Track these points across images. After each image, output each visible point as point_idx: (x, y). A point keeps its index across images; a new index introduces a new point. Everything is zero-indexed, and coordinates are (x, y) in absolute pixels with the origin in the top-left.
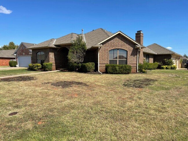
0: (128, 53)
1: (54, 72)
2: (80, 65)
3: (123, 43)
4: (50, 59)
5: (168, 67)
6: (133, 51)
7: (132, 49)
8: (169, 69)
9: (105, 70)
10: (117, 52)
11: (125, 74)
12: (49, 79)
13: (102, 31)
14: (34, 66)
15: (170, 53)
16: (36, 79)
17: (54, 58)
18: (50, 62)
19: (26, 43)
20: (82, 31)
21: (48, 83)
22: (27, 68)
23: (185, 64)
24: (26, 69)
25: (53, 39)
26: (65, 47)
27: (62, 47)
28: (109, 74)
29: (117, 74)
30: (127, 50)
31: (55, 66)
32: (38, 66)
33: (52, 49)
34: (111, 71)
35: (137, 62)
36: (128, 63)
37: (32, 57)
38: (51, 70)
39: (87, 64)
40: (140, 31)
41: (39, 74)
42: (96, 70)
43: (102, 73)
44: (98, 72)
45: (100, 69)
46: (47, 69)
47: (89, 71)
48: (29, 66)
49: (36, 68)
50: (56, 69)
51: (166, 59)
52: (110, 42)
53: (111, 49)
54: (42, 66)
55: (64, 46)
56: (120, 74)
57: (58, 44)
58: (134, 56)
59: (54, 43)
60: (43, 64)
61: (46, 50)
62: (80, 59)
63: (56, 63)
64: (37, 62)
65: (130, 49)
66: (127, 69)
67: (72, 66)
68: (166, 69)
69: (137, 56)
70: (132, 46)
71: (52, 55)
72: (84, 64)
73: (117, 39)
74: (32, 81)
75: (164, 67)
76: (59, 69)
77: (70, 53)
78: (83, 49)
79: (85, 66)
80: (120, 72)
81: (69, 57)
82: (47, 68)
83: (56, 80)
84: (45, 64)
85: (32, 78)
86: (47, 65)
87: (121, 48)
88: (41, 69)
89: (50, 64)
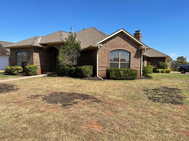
0: (131, 55)
1: (40, 77)
2: (74, 68)
3: (126, 43)
4: (34, 61)
5: (163, 70)
6: (137, 53)
7: (135, 50)
8: (164, 73)
9: (105, 75)
10: (119, 53)
11: (131, 79)
12: (37, 89)
13: (95, 30)
14: (13, 69)
15: (165, 56)
16: (17, 89)
17: (39, 60)
18: (35, 65)
19: (2, 41)
20: (72, 29)
21: (37, 96)
22: (3, 71)
23: (178, 67)
24: (2, 73)
25: (38, 37)
26: (53, 46)
27: (49, 47)
28: (112, 79)
29: (121, 79)
30: (130, 52)
31: (40, 69)
32: (18, 69)
33: (36, 49)
34: (114, 77)
35: (141, 66)
36: (131, 66)
37: (10, 58)
38: (36, 75)
39: (84, 67)
40: (139, 31)
41: (21, 80)
42: (94, 74)
43: (103, 79)
44: (97, 77)
45: (98, 74)
46: (30, 73)
47: (86, 77)
48: (7, 69)
49: (15, 72)
50: (42, 73)
51: (160, 63)
52: (110, 41)
53: (112, 50)
54: (23, 70)
55: (51, 46)
56: (124, 79)
57: (44, 42)
58: (138, 59)
59: (39, 42)
60: (26, 67)
61: (30, 49)
62: (73, 62)
63: (41, 66)
64: (16, 65)
65: (133, 50)
66: (133, 74)
67: (63, 69)
68: (161, 73)
69: (141, 59)
70: (135, 47)
71: (36, 57)
72: (79, 67)
73: (118, 38)
74: (11, 93)
75: (160, 70)
76: (45, 73)
77: (61, 54)
78: (77, 49)
79: (80, 69)
80: (125, 78)
81: (60, 58)
82: (30, 71)
83: (48, 91)
84: (28, 67)
85: (11, 86)
86: (30, 68)
87: (123, 49)
88: (22, 72)
89: (34, 67)
